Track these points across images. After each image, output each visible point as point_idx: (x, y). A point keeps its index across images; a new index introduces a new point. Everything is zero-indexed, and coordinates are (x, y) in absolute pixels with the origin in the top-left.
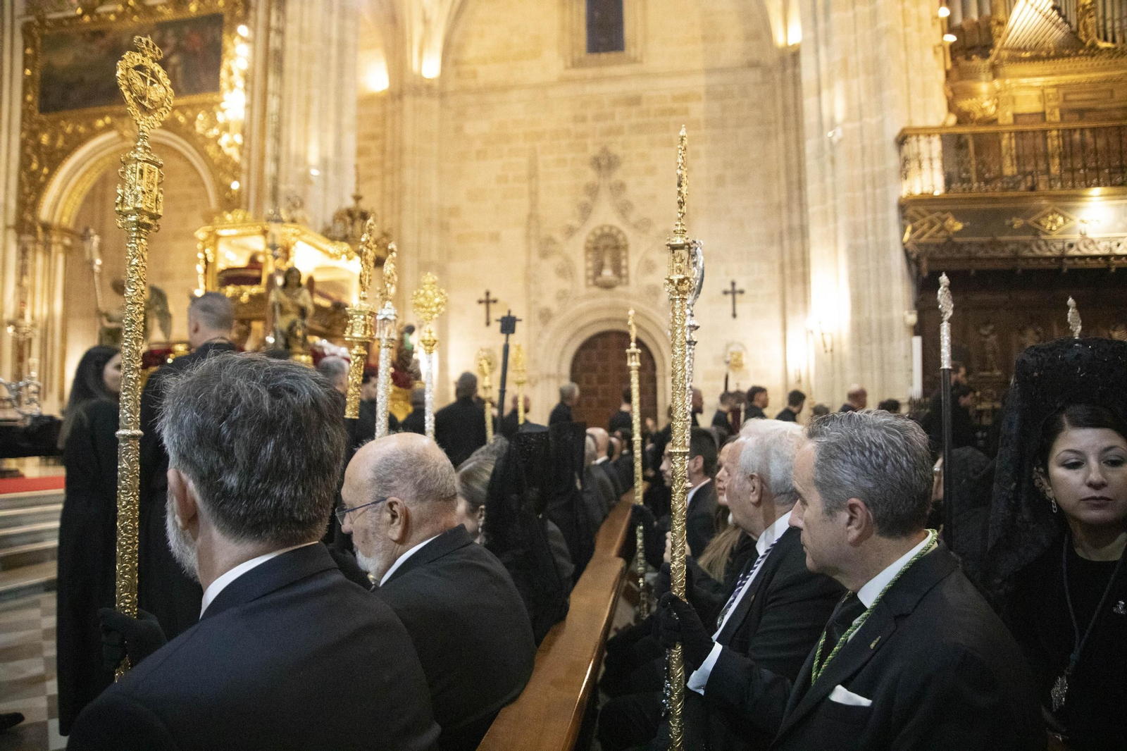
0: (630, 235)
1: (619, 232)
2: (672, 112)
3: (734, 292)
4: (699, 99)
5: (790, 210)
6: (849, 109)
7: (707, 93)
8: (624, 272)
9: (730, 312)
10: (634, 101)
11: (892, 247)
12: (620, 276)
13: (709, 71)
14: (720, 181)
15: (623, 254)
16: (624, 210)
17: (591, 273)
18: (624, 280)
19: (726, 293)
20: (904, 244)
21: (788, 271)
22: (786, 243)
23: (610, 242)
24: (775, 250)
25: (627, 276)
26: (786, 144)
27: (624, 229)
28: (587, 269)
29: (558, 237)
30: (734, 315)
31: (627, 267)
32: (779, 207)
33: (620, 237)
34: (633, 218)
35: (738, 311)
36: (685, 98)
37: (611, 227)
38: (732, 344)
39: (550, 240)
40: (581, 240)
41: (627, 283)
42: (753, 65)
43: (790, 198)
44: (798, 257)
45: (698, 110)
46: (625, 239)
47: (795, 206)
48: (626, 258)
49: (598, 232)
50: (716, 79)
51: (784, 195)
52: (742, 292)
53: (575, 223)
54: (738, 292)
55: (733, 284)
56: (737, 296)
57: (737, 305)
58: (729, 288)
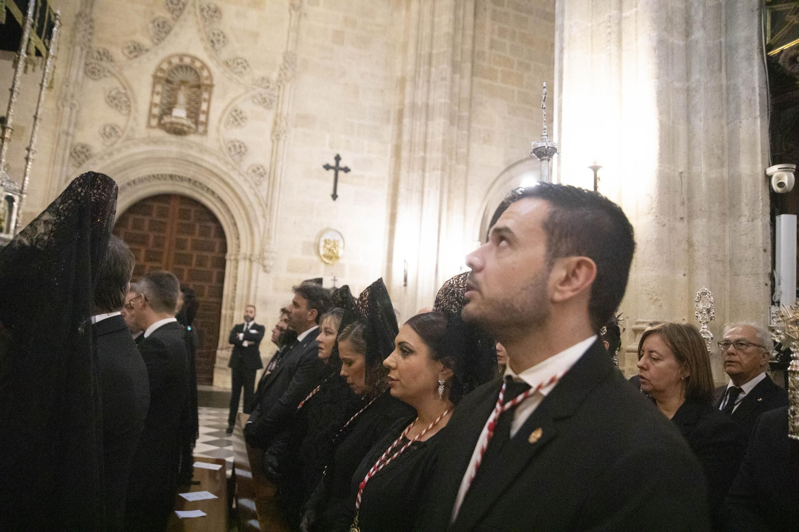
0: (218, 73)
1: (204, 66)
3: (337, 168)
5: (415, 86)
8: (202, 118)
9: (331, 192)
12: (197, 123)
14: (338, 37)
15: (205, 96)
16: (215, 41)
17: (156, 111)
18: (201, 128)
19: (327, 167)
21: (405, 154)
22: (406, 121)
23: (190, 78)
24: (389, 131)
25: (206, 124)
26: (420, 13)
27: (211, 64)
28: (153, 105)
29: (119, 54)
30: (335, 196)
31: (207, 113)
32: (402, 82)
33: (205, 73)
34: (225, 54)
35: (338, 193)
37: (194, 59)
38: (328, 230)
39: (105, 55)
40: (149, 65)
41: (205, 132)
43: (417, 72)
44: (418, 138)
46: (210, 77)
47: (421, 82)
48: (209, 101)
49: (176, 61)
51: (410, 68)
52: (346, 170)
53: (146, 42)
54: (342, 169)
55: (338, 158)
56: (341, 173)
57: (339, 185)
58: (333, 163)
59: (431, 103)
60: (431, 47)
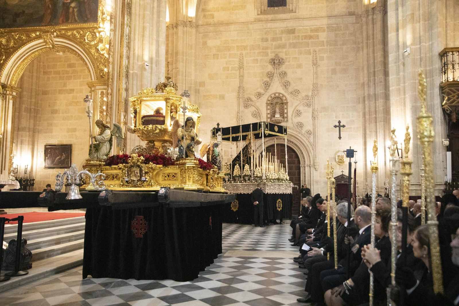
0: (289, 98)
1: (283, 96)
2: (311, 37)
3: (340, 126)
4: (324, 31)
5: (369, 87)
6: (414, 38)
7: (328, 28)
8: (285, 115)
9: (338, 136)
10: (292, 31)
11: (436, 107)
12: (284, 118)
13: (329, 17)
14: (334, 71)
15: (285, 107)
16: (286, 85)
17: (269, 116)
18: (286, 120)
19: (335, 126)
20: (442, 106)
21: (367, 117)
22: (366, 102)
23: (279, 101)
24: (361, 106)
25: (287, 117)
26: (368, 54)
27: (286, 94)
28: (268, 114)
29: (254, 98)
30: (340, 138)
31: (287, 113)
32: (363, 84)
33: (284, 98)
34: (290, 89)
35: (341, 136)
36: (317, 30)
37: (279, 93)
39: (249, 99)
40: (264, 99)
41: (287, 121)
42: (351, 14)
43: (369, 80)
44: (373, 109)
45: (323, 36)
46: (286, 99)
47: (371, 84)
48: (287, 109)
49: (273, 96)
50: (332, 21)
51: (366, 79)
52: (344, 126)
53: (262, 91)
54: (342, 126)
55: (339, 122)
56: (341, 128)
57: (341, 133)
58: (338, 124)
59: (376, 93)
60: (374, 68)
